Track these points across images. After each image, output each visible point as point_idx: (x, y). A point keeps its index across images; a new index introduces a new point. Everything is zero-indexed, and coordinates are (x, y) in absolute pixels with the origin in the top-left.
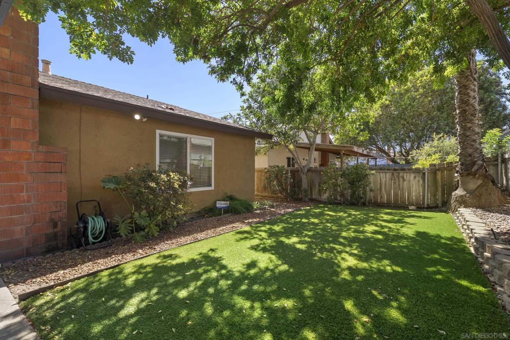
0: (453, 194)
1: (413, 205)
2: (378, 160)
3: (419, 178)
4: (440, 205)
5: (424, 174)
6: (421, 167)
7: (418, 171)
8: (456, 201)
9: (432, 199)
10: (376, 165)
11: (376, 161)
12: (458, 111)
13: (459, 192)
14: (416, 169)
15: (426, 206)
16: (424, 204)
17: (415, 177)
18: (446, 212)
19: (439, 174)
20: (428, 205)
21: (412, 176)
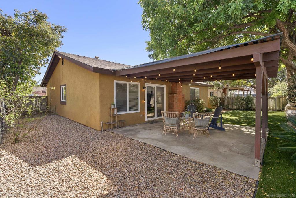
0: (286, 105)
1: (271, 110)
2: (252, 92)
3: (273, 100)
4: (282, 110)
5: (275, 99)
6: (274, 96)
7: (273, 98)
8: (287, 108)
9: (279, 108)
10: (251, 94)
11: (251, 92)
12: (287, 78)
13: (288, 105)
14: (272, 97)
15: (276, 110)
16: (275, 109)
17: (272, 100)
18: (283, 112)
19: (281, 99)
20: (277, 110)
21: (271, 100)
